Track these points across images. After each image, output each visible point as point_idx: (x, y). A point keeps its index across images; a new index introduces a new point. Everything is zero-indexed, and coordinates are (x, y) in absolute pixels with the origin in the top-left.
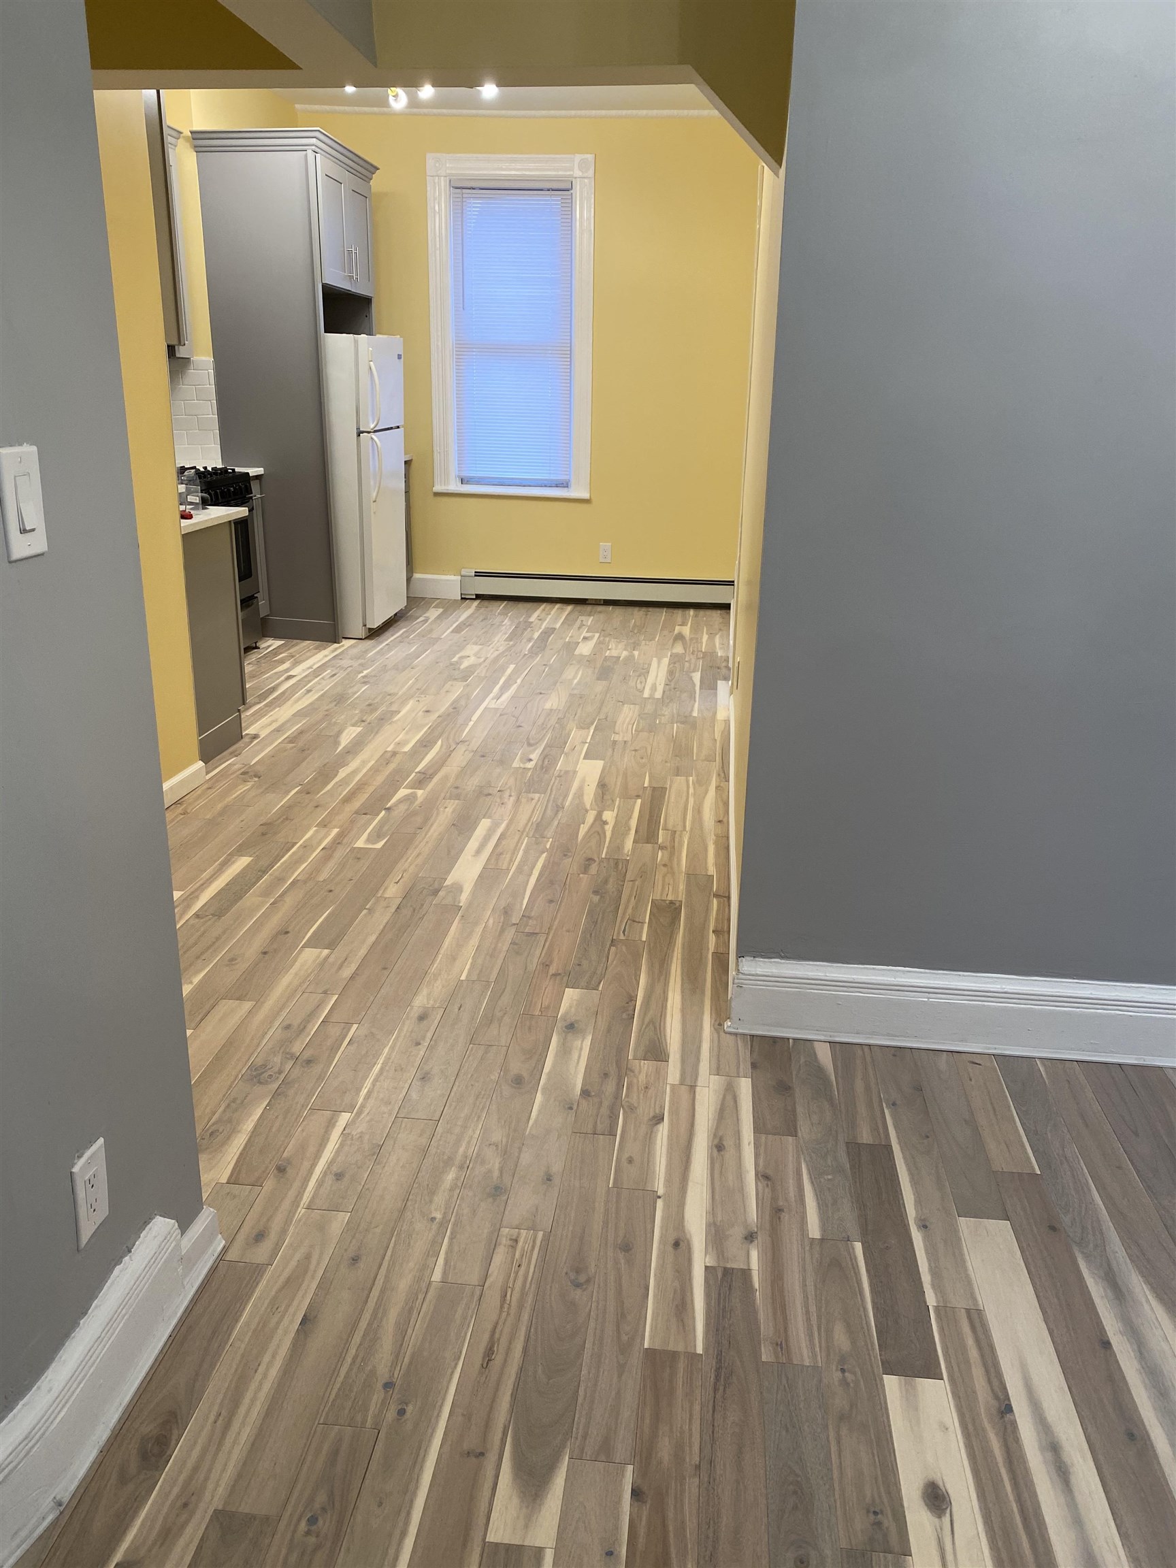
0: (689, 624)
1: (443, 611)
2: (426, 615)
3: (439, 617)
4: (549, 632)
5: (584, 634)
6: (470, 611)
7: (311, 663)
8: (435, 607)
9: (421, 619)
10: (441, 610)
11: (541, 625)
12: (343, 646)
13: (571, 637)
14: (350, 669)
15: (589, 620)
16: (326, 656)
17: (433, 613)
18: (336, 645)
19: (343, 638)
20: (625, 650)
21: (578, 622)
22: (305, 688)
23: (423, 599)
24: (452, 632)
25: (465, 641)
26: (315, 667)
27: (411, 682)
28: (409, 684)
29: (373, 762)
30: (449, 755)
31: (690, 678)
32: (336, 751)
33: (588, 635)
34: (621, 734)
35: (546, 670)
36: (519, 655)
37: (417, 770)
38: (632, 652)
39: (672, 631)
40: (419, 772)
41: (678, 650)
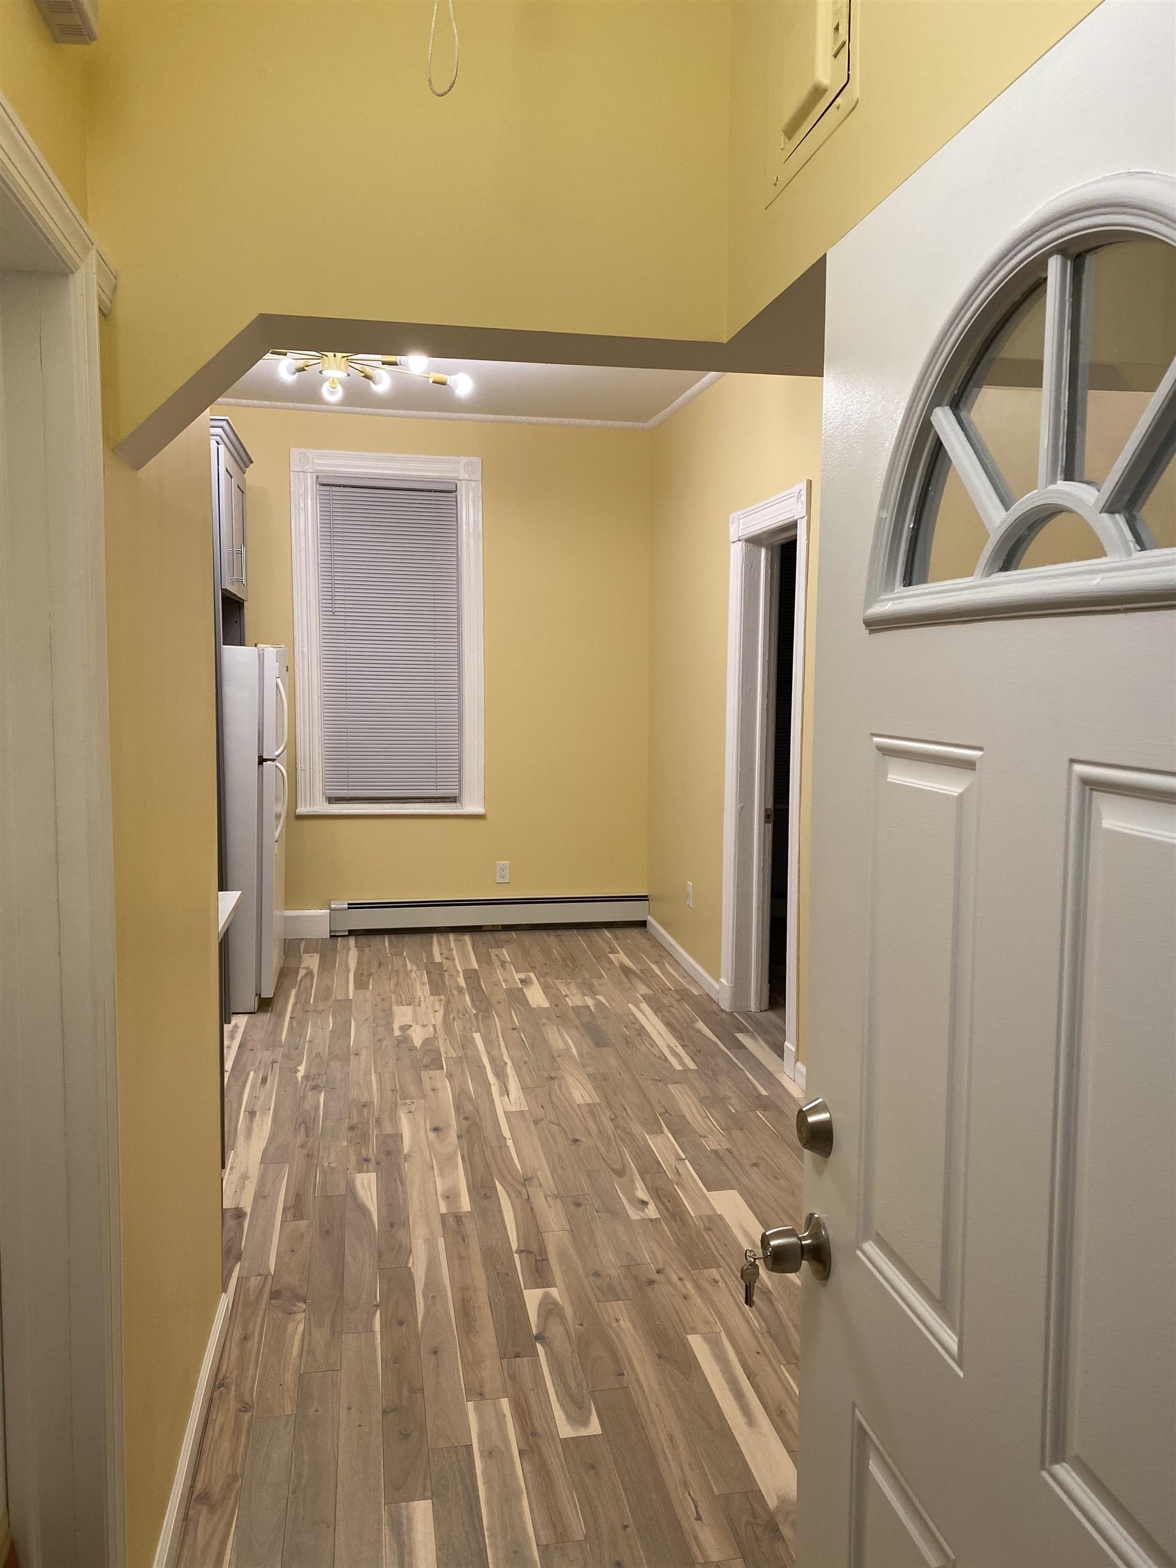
0: (621, 951)
1: (323, 958)
2: (306, 964)
3: (321, 968)
4: (472, 976)
5: (518, 976)
6: (354, 954)
8: (311, 953)
9: (302, 973)
10: (319, 957)
11: (455, 966)
12: (236, 1027)
13: (505, 981)
14: (277, 1063)
15: (506, 954)
16: (229, 1048)
17: (312, 961)
18: (227, 1027)
19: (234, 1013)
20: (584, 995)
21: (494, 958)
24: (356, 988)
25: (383, 1000)
27: (373, 1079)
28: (374, 1084)
29: (441, 1241)
30: (532, 1209)
31: (699, 1031)
32: (374, 1227)
33: (522, 976)
34: (709, 1136)
35: (523, 1036)
36: (467, 1016)
37: (514, 1246)
38: (596, 998)
39: (611, 962)
40: (519, 1252)
41: (643, 989)
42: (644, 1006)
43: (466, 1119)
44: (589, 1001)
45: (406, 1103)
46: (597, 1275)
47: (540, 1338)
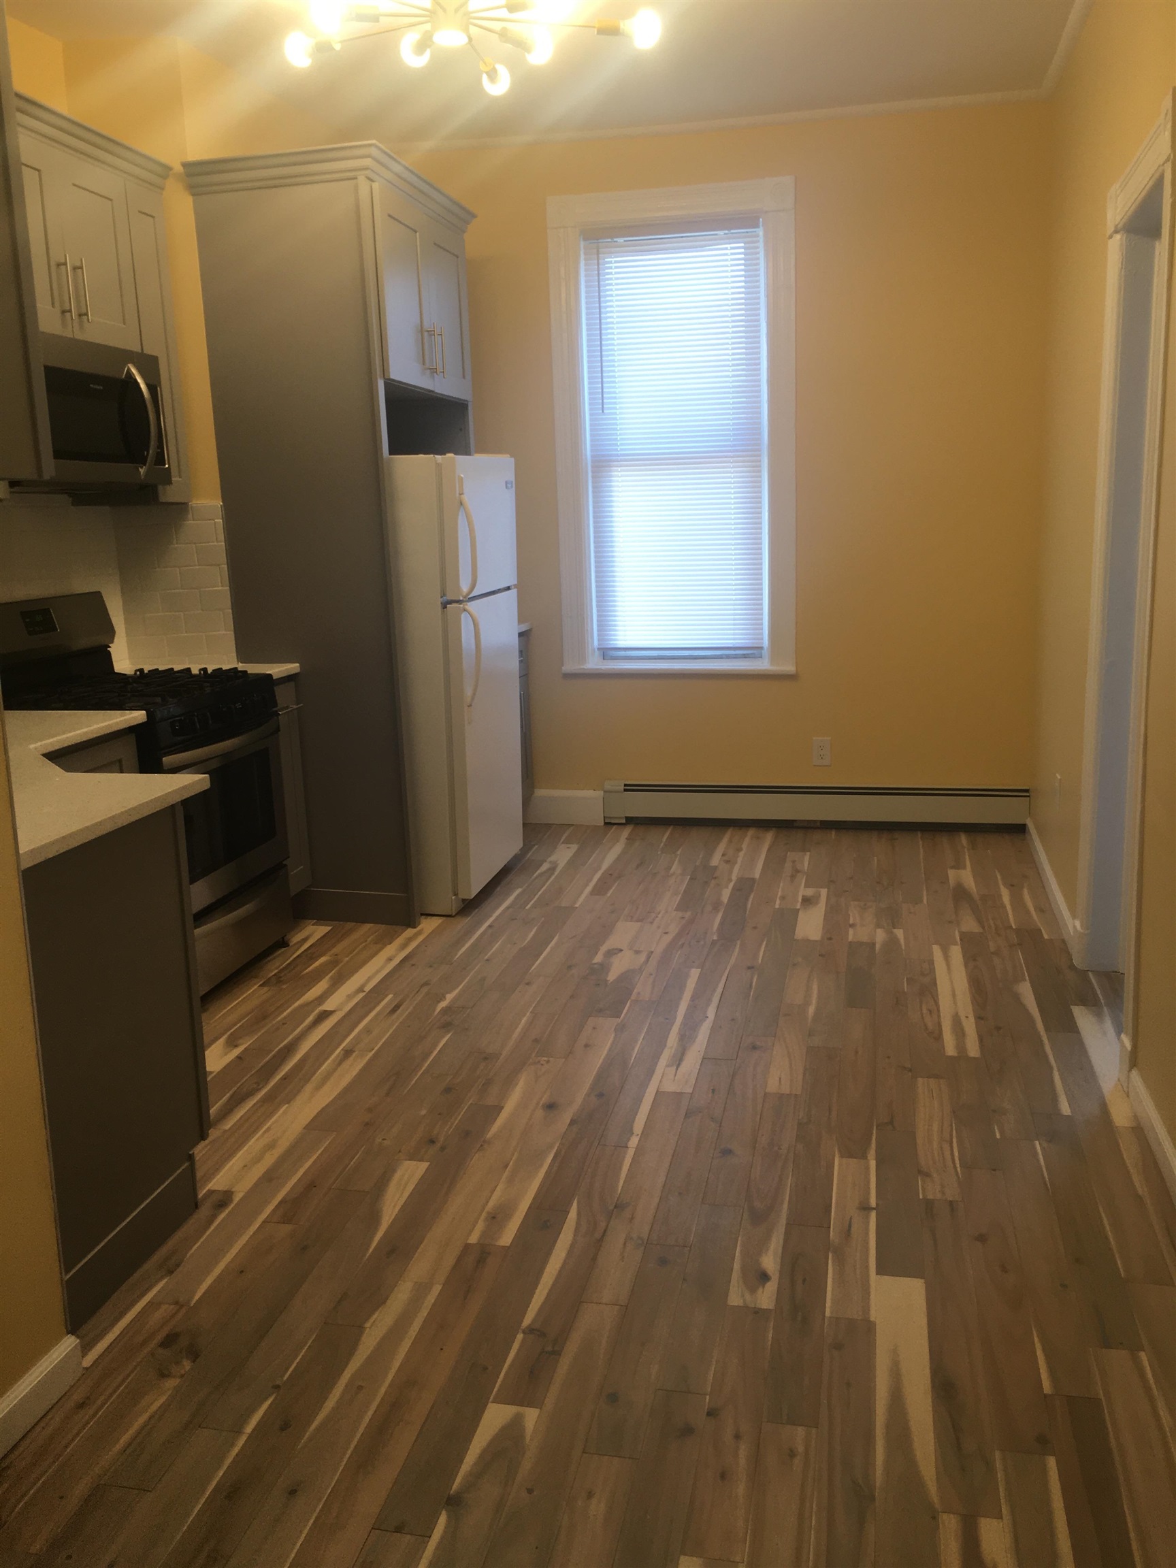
0: (968, 863)
1: (578, 849)
2: (553, 858)
3: (572, 863)
4: (744, 887)
5: (804, 891)
6: (618, 849)
7: (362, 981)
8: (567, 841)
9: (545, 867)
10: (574, 847)
11: (730, 872)
12: (420, 933)
13: (783, 898)
14: (425, 990)
15: (806, 861)
16: (390, 959)
17: (563, 854)
18: (410, 932)
19: (422, 914)
20: (878, 926)
21: (788, 865)
22: (341, 1047)
23: (549, 826)
24: (592, 893)
25: (613, 912)
26: (367, 989)
27: (524, 1020)
28: (521, 1026)
29: (437, 1289)
30: (594, 1259)
31: (1017, 998)
32: (367, 1249)
33: (810, 892)
34: (935, 1175)
35: (755, 980)
36: (702, 943)
37: (527, 1321)
38: (892, 932)
39: (945, 881)
40: (530, 1330)
41: (969, 924)
42: (956, 952)
43: (601, 1095)
44: (880, 936)
45: (539, 1062)
46: (613, 1398)
47: (454, 1503)
